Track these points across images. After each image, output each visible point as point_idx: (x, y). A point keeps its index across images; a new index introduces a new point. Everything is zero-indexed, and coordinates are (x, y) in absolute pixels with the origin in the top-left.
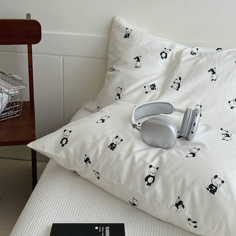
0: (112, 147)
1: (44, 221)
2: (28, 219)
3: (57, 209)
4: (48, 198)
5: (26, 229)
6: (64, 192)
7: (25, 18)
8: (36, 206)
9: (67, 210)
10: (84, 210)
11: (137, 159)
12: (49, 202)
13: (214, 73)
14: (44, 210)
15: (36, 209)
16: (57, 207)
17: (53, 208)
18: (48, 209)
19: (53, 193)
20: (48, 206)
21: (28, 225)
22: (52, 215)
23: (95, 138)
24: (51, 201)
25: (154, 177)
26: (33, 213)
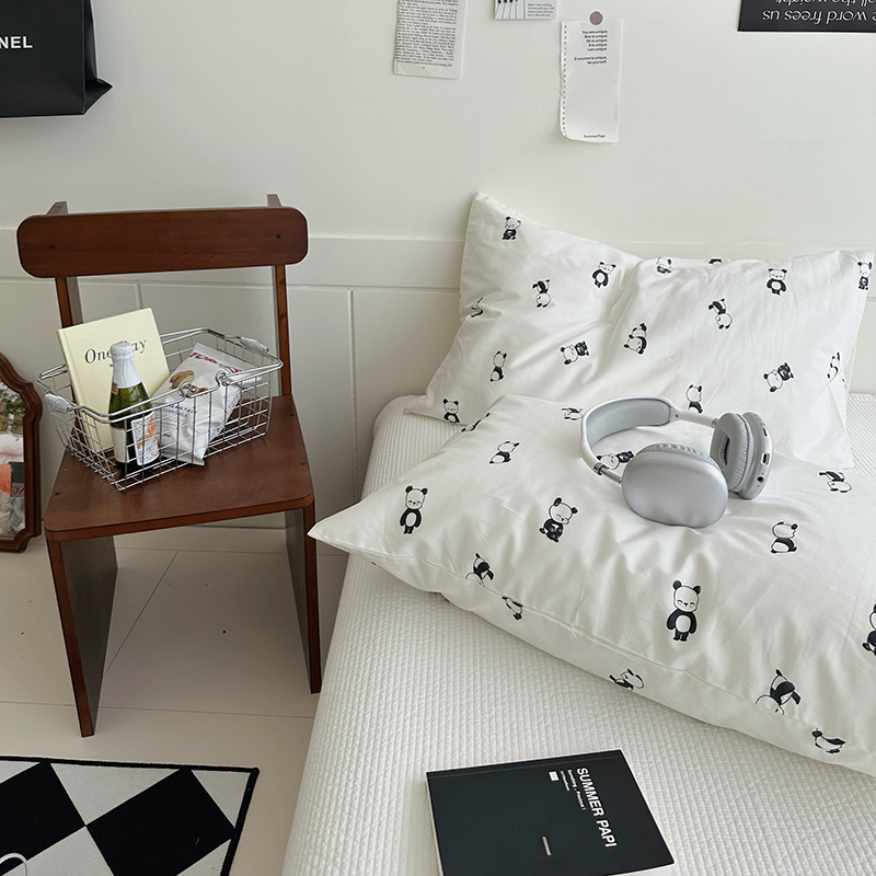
0: (553, 530)
1: (395, 762)
2: (348, 758)
3: (418, 716)
4: (385, 680)
5: (350, 792)
6: (422, 660)
7: (264, 204)
8: (359, 712)
9: (447, 717)
10: (493, 713)
11: (631, 565)
12: (394, 697)
13: (722, 311)
14: (384, 722)
15: (361, 720)
16: (416, 708)
17: (409, 714)
18: (395, 719)
19: (394, 664)
20: (392, 708)
21: (352, 777)
22: (411, 738)
23: (497, 505)
24: (397, 693)
25: (690, 615)
26: (355, 735)
